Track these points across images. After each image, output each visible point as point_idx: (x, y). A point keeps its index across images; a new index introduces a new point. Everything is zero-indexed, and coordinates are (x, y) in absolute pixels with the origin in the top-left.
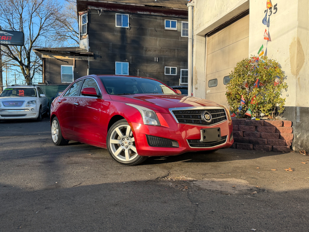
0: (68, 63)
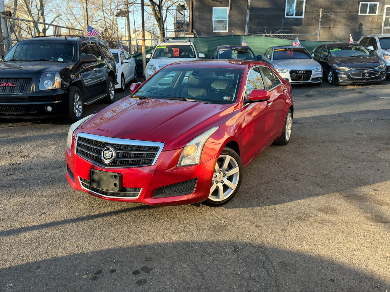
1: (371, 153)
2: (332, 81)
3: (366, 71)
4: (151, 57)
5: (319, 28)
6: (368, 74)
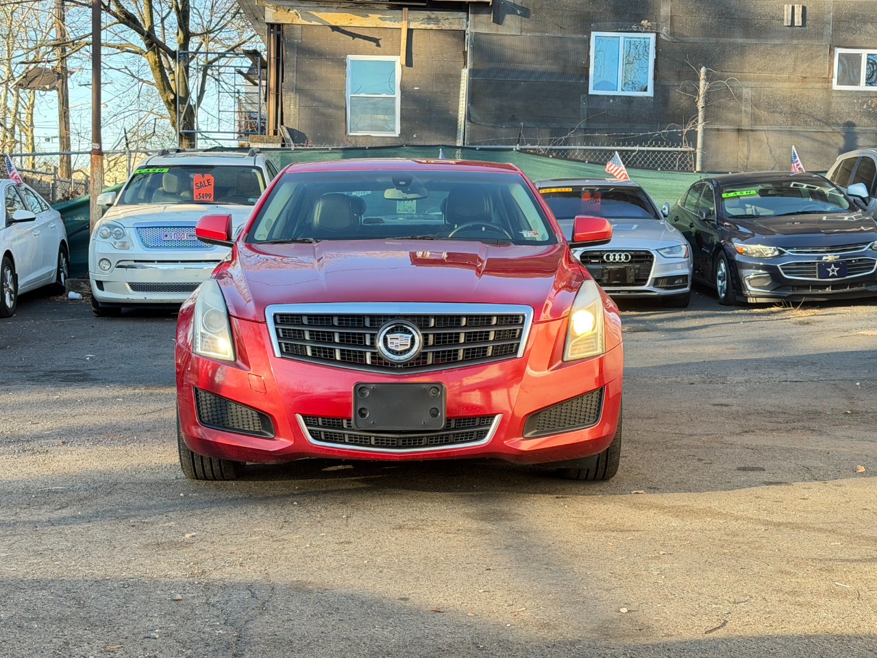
0: (378, 45)
3: (830, 258)
4: (114, 202)
5: (700, 129)
6: (837, 269)
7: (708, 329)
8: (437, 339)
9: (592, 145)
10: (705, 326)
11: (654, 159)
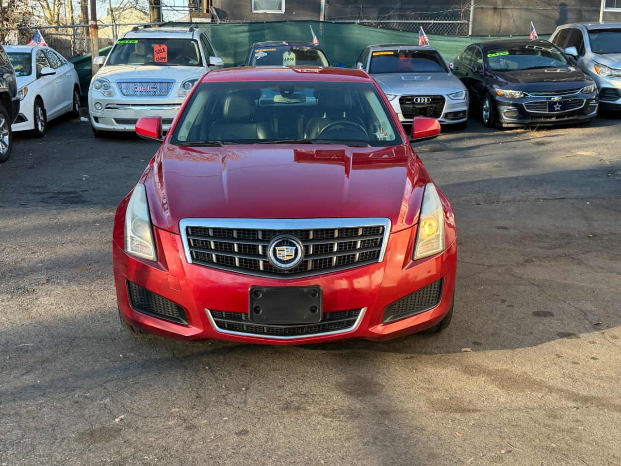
1: (506, 267)
2: (489, 119)
3: (556, 98)
4: (104, 63)
5: (472, 9)
6: (560, 106)
7: (480, 149)
8: (315, 249)
9: (404, 20)
10: (478, 147)
11: (443, 28)
